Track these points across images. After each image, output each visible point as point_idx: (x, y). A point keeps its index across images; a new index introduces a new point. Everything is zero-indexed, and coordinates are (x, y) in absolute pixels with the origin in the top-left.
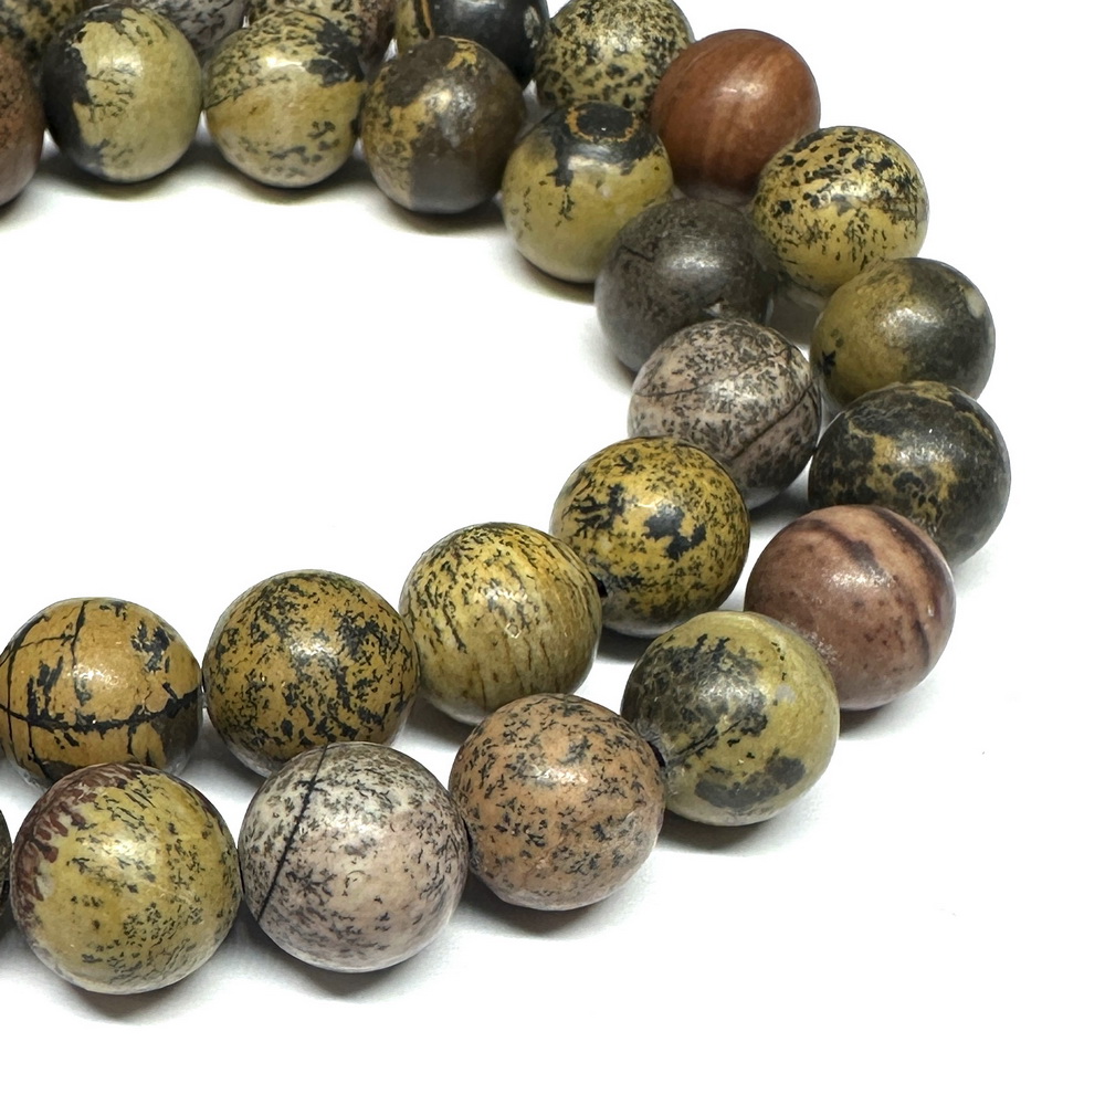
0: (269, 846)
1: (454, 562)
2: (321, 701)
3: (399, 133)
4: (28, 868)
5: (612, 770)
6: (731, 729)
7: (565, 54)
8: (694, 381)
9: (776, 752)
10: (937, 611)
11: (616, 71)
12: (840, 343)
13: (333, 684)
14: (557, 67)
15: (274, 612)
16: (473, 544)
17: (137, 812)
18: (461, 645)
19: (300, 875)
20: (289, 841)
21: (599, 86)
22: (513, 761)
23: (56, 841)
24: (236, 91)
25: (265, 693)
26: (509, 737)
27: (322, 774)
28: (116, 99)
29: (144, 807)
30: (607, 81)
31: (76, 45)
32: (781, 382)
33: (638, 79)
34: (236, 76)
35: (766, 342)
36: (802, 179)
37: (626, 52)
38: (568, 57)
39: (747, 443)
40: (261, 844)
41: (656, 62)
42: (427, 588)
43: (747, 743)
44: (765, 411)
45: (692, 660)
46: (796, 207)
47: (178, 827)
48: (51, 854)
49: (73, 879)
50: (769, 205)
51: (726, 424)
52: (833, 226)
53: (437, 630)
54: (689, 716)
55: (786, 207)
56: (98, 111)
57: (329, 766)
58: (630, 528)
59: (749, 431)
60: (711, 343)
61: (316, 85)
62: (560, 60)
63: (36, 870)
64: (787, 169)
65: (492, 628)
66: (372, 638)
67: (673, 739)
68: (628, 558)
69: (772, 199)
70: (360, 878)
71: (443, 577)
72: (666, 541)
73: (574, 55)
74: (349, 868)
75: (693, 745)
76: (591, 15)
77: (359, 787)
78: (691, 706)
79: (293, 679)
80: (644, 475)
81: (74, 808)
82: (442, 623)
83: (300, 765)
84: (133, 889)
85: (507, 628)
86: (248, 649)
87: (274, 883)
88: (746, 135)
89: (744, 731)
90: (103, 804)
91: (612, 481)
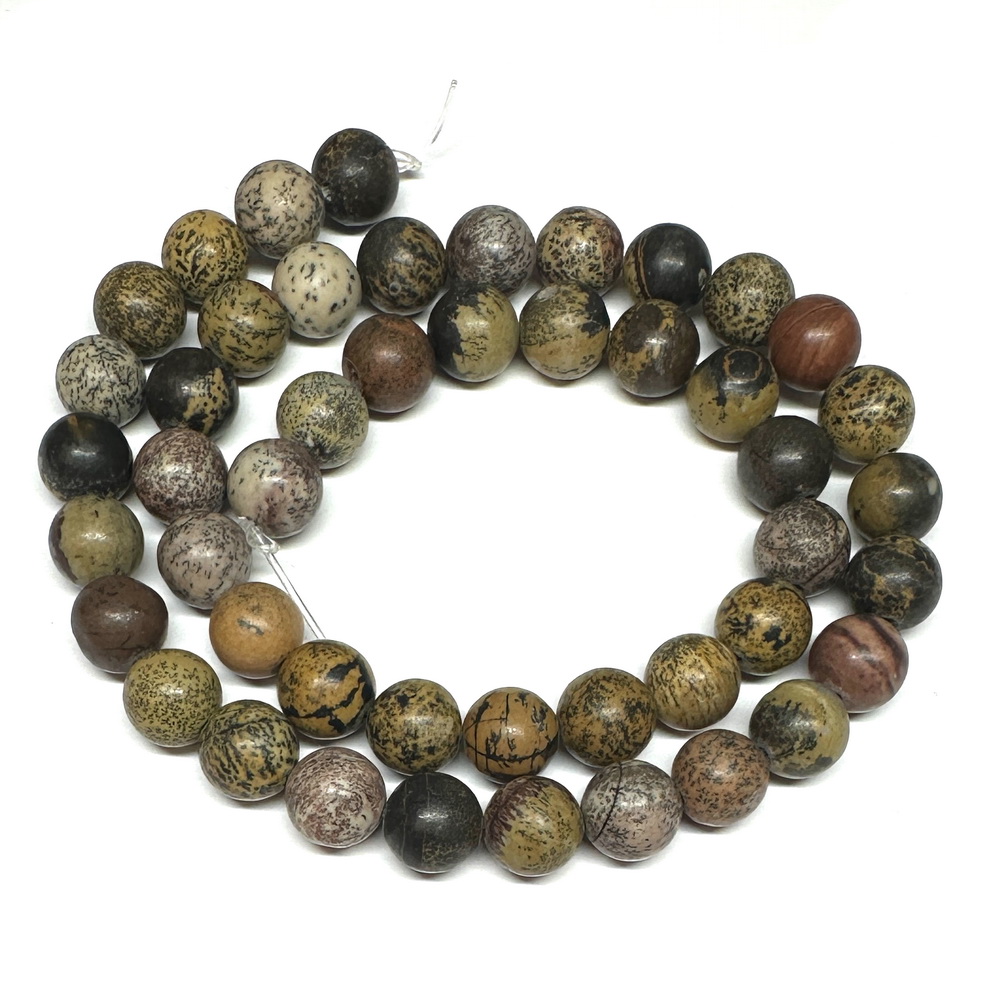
0: (599, 817)
1: (674, 665)
2: (617, 741)
3: (631, 366)
4: (497, 831)
5: (748, 774)
6: (800, 748)
7: (721, 307)
8: (788, 544)
9: (820, 756)
10: (898, 675)
11: (749, 320)
12: (862, 506)
13: (622, 734)
14: (717, 312)
15: (595, 700)
16: (682, 655)
17: (544, 808)
18: (677, 705)
19: (614, 830)
20: (609, 816)
21: (740, 327)
22: (704, 771)
23: (510, 822)
24: (541, 342)
25: (591, 738)
26: (702, 759)
27: (622, 785)
28: (476, 352)
29: (547, 806)
30: (744, 325)
31: (453, 320)
32: (831, 544)
33: (762, 323)
34: (541, 334)
35: (824, 522)
36: (847, 406)
37: (755, 310)
38: (723, 309)
39: (813, 576)
40: (595, 815)
41: (772, 314)
42: (661, 676)
43: (807, 753)
44: (823, 561)
45: (784, 714)
46: (844, 421)
47: (562, 813)
48: (509, 828)
49: (519, 839)
50: (830, 417)
51: (804, 567)
52: (863, 435)
53: (666, 697)
54: (782, 741)
55: (839, 421)
56: (467, 359)
57: (624, 781)
58: (756, 637)
59: (814, 570)
60: (797, 523)
61: (585, 338)
62: (719, 310)
63: (501, 833)
64: (840, 398)
65: (692, 698)
66: (639, 710)
67: (774, 750)
68: (754, 650)
69: (832, 414)
70: (640, 832)
71: (668, 671)
72: (773, 642)
73: (727, 309)
74: (636, 828)
75: (783, 754)
76: (736, 286)
77: (639, 791)
78: (783, 737)
79: (604, 733)
80: (763, 610)
81: (517, 807)
82: (668, 694)
83: (612, 778)
84: (545, 843)
85: (699, 698)
86: (583, 718)
87: (601, 832)
88: (820, 368)
89: (806, 749)
90: (529, 806)
91: (747, 612)
